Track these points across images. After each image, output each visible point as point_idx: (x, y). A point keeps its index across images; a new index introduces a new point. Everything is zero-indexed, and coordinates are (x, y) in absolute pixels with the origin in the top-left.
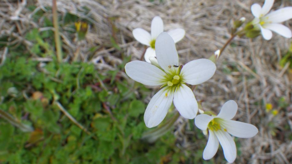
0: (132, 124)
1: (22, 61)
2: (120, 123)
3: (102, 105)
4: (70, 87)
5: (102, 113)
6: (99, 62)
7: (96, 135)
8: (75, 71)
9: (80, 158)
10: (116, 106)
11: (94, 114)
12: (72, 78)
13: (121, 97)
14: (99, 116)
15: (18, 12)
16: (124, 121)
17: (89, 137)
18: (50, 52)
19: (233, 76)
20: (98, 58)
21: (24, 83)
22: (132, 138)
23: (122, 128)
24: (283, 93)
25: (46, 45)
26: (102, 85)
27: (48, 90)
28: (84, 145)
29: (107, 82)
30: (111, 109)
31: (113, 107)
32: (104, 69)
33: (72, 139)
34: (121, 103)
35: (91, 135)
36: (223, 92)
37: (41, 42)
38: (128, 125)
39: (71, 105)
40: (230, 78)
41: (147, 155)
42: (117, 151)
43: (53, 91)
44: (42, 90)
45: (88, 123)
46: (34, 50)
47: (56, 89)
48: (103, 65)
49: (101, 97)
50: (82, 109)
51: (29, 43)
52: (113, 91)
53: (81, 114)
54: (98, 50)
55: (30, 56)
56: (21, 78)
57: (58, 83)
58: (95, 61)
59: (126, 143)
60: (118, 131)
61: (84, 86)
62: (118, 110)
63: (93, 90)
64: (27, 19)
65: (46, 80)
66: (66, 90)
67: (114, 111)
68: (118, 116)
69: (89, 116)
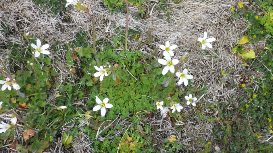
0: (158, 78)
1: (110, 50)
2: (152, 77)
3: (145, 70)
4: (130, 62)
5: (144, 73)
6: (143, 51)
7: (142, 82)
8: (133, 55)
9: (135, 92)
10: (151, 70)
11: (141, 74)
12: (131, 58)
13: (153, 66)
14: (143, 74)
15: (108, 28)
16: (154, 77)
17: (139, 83)
18: (122, 46)
19: (207, 57)
20: (143, 49)
21: (111, 60)
22: (157, 84)
23: (153, 79)
24: (233, 65)
25: (120, 43)
26: (145, 61)
27: (121, 63)
28: (137, 86)
29: (147, 60)
30: (149, 72)
31: (150, 71)
32: (145, 54)
33: (132, 84)
34: (153, 69)
35: (140, 82)
36: (201, 65)
37: (118, 42)
38: (156, 78)
39: (131, 70)
40: (205, 58)
41: (164, 91)
42: (151, 89)
43: (123, 64)
44: (118, 63)
45: (139, 77)
46: (115, 45)
47: (124, 63)
48: (145, 52)
49: (144, 66)
50: (136, 72)
51: (112, 42)
52: (150, 64)
53: (136, 74)
54: (142, 45)
55: (113, 47)
56: (110, 57)
57: (125, 60)
58: (141, 50)
59: (155, 85)
60: (152, 80)
61: (137, 61)
62: (152, 72)
63: (141, 63)
64: (112, 31)
65: (120, 59)
66: (129, 63)
67: (150, 73)
68: (152, 74)
69: (139, 74)
